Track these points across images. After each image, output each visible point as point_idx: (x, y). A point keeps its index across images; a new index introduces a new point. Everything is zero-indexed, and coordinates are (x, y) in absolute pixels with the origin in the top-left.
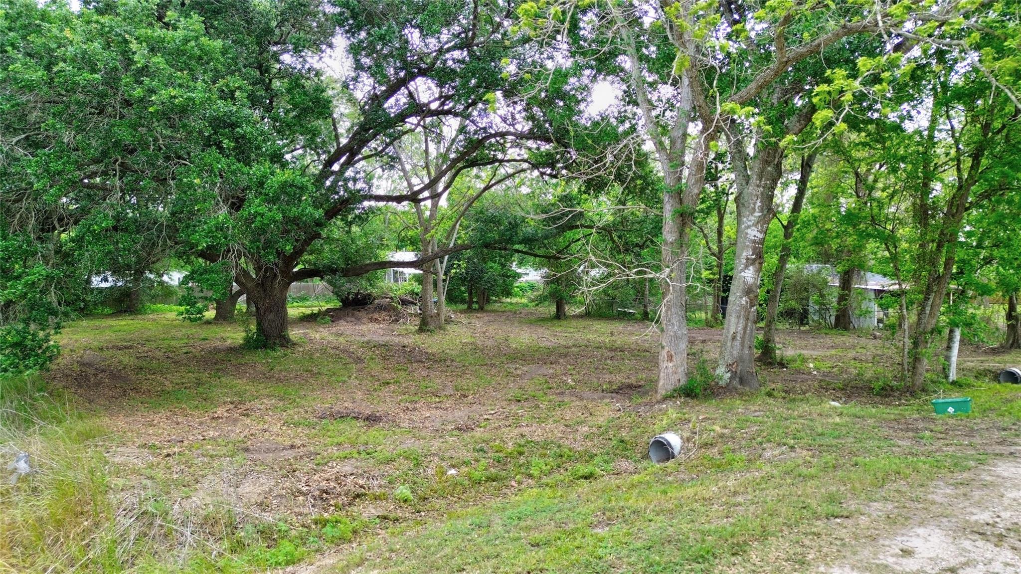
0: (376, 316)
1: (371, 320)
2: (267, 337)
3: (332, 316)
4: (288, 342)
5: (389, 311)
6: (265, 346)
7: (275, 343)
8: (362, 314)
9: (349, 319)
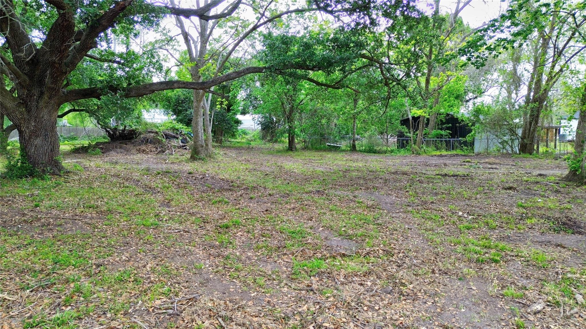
0: (144, 147)
1: (139, 151)
2: (35, 164)
3: (102, 149)
4: (60, 170)
5: (154, 144)
6: (32, 175)
7: (44, 171)
8: (129, 146)
9: (119, 150)
